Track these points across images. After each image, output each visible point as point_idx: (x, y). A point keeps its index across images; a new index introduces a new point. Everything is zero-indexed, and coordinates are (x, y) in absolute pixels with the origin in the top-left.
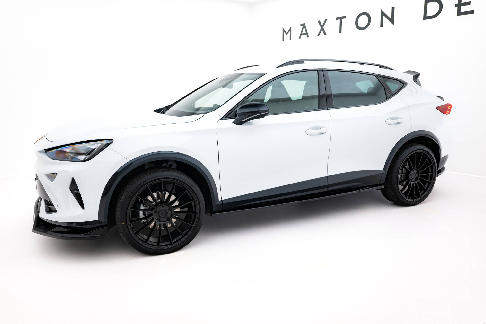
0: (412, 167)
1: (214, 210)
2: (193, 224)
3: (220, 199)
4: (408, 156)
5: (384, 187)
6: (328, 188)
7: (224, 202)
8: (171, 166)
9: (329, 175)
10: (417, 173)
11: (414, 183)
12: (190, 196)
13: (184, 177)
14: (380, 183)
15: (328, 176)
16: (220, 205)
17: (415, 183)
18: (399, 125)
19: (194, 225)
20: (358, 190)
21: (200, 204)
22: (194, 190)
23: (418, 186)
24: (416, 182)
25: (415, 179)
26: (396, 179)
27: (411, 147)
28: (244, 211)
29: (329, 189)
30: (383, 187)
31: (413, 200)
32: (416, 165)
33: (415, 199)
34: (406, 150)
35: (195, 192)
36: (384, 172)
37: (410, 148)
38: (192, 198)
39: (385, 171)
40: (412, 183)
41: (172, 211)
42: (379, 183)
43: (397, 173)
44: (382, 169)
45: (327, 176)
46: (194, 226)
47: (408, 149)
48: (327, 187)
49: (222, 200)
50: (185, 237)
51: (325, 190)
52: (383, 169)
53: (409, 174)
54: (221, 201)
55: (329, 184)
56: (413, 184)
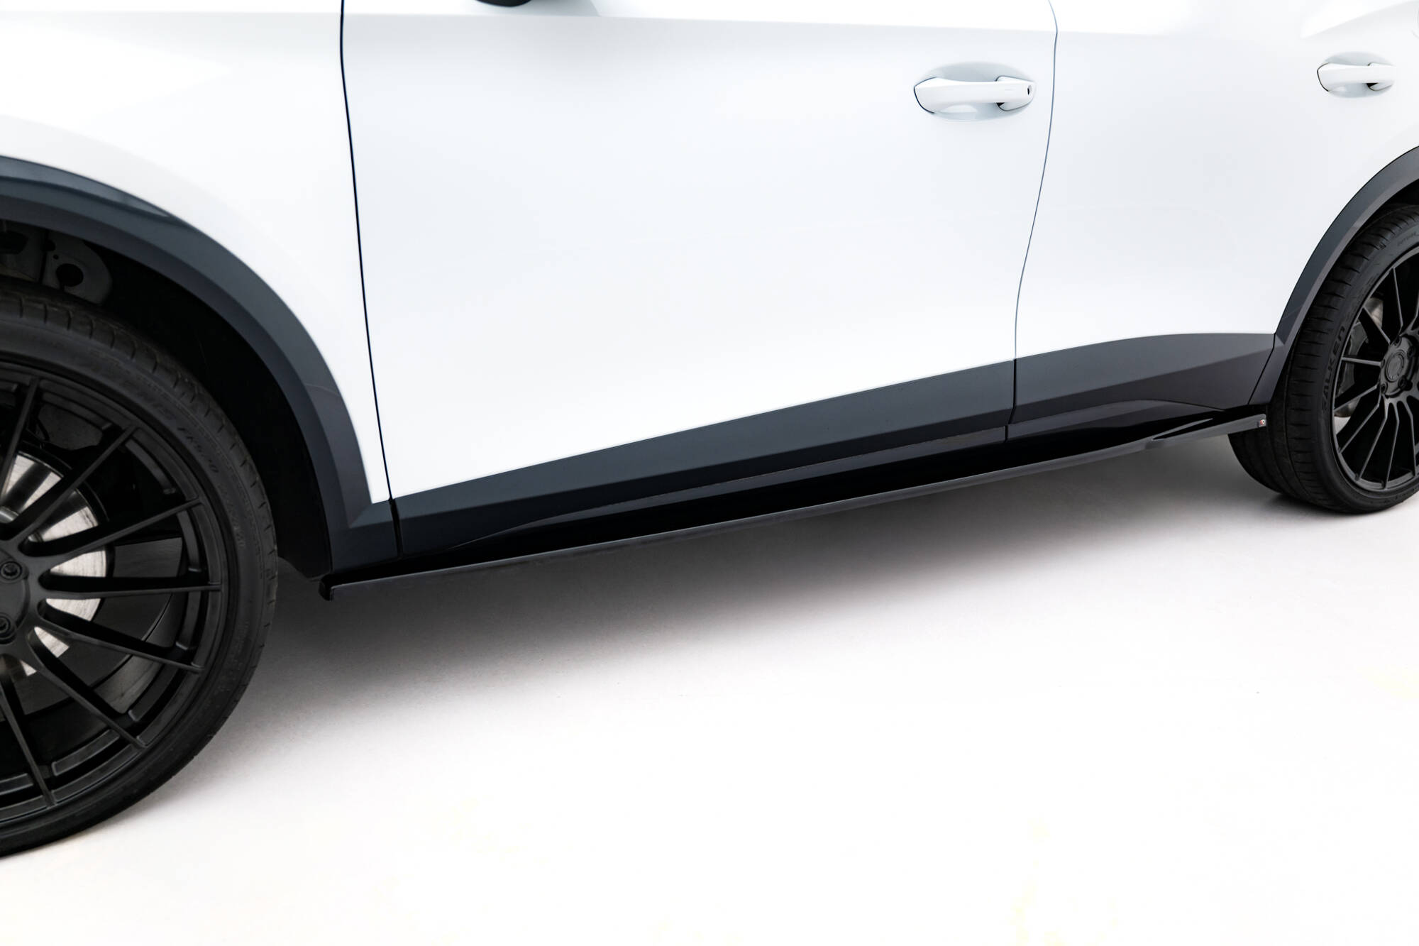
0: (1402, 325)
1: (339, 561)
2: (188, 657)
3: (378, 494)
4: (1394, 267)
5: (1268, 420)
6: (1011, 427)
7: (403, 514)
8: (70, 275)
9: (1022, 353)
10: (1410, 353)
11: (1394, 401)
12: (158, 473)
13: (99, 344)
14: (1251, 403)
15: (1015, 360)
16: (380, 527)
17: (1399, 404)
18: (1372, 99)
19: (196, 666)
20: (1151, 439)
21: (236, 529)
22: (180, 436)
23: (1410, 420)
24: (1403, 398)
25: (1400, 383)
26: (1328, 381)
27: (1410, 221)
28: (537, 560)
29: (1019, 430)
30: (1263, 422)
31: (1384, 486)
32: (1417, 315)
33: (1390, 479)
34: (1389, 236)
35: (191, 447)
36: (1279, 343)
37: (1403, 225)
38: (174, 491)
39: (1284, 341)
40: (1387, 402)
41: (26, 578)
42: (1246, 403)
43: (1335, 352)
44: (1271, 328)
45: (1011, 357)
46: (195, 672)
47: (1396, 230)
48: (1009, 423)
49: (391, 501)
50: (137, 746)
51: (995, 436)
52: (1274, 331)
53: (1380, 358)
54: (389, 507)
55: (1019, 403)
56: (1391, 405)
